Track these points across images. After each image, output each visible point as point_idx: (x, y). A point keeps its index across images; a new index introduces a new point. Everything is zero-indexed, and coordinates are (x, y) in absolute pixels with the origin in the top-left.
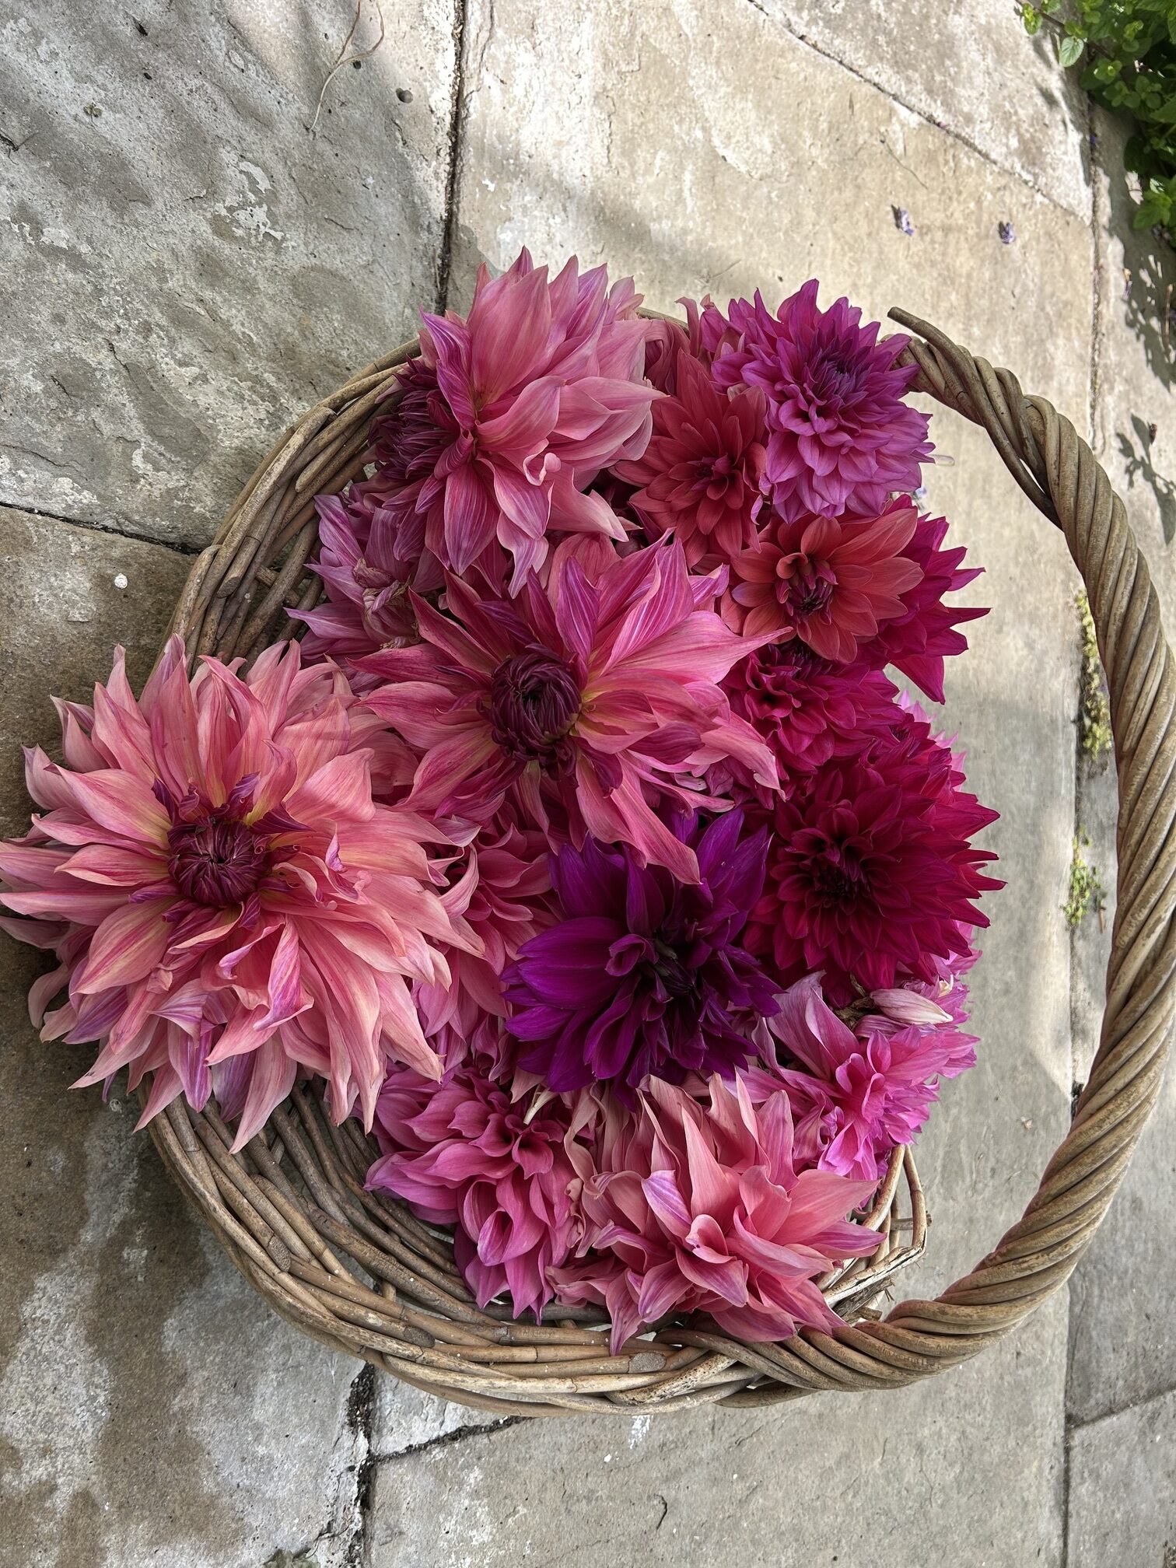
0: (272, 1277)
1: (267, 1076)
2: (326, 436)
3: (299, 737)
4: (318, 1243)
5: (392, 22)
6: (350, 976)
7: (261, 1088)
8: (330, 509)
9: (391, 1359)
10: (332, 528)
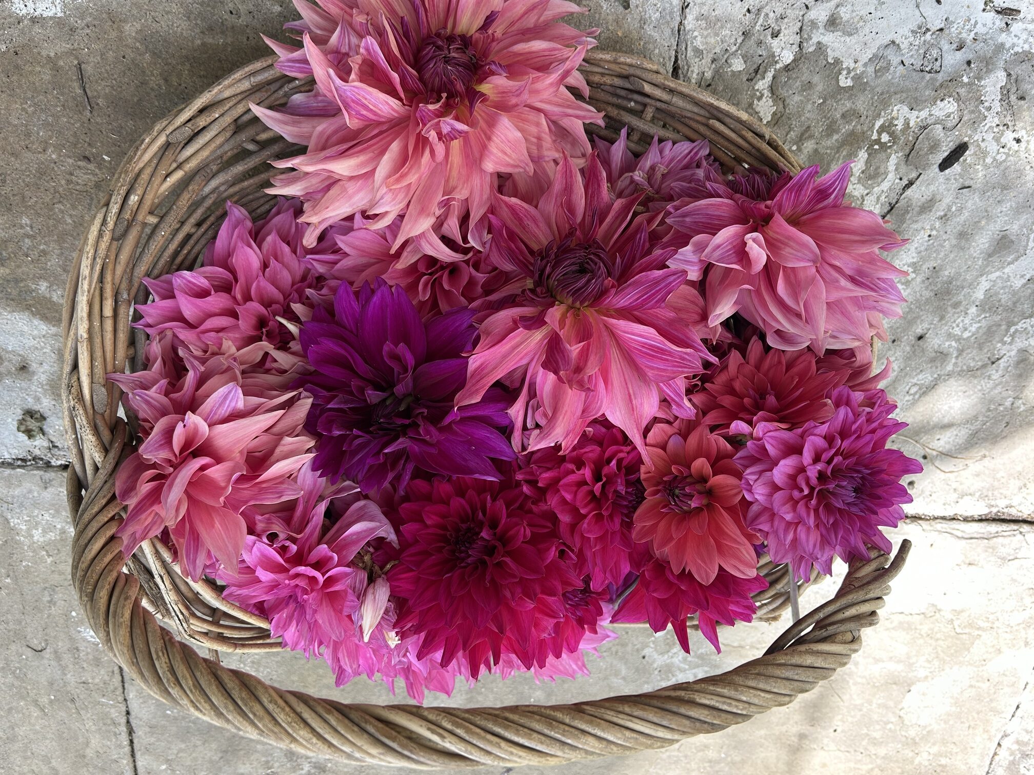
0: (164, 129)
1: (303, 125)
2: (749, 135)
3: (538, 124)
4: (189, 167)
5: (956, 477)
6: (371, 155)
7: (294, 123)
8: (701, 148)
9: (105, 209)
10: (687, 151)
